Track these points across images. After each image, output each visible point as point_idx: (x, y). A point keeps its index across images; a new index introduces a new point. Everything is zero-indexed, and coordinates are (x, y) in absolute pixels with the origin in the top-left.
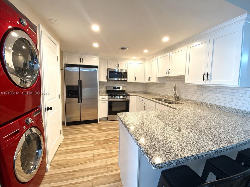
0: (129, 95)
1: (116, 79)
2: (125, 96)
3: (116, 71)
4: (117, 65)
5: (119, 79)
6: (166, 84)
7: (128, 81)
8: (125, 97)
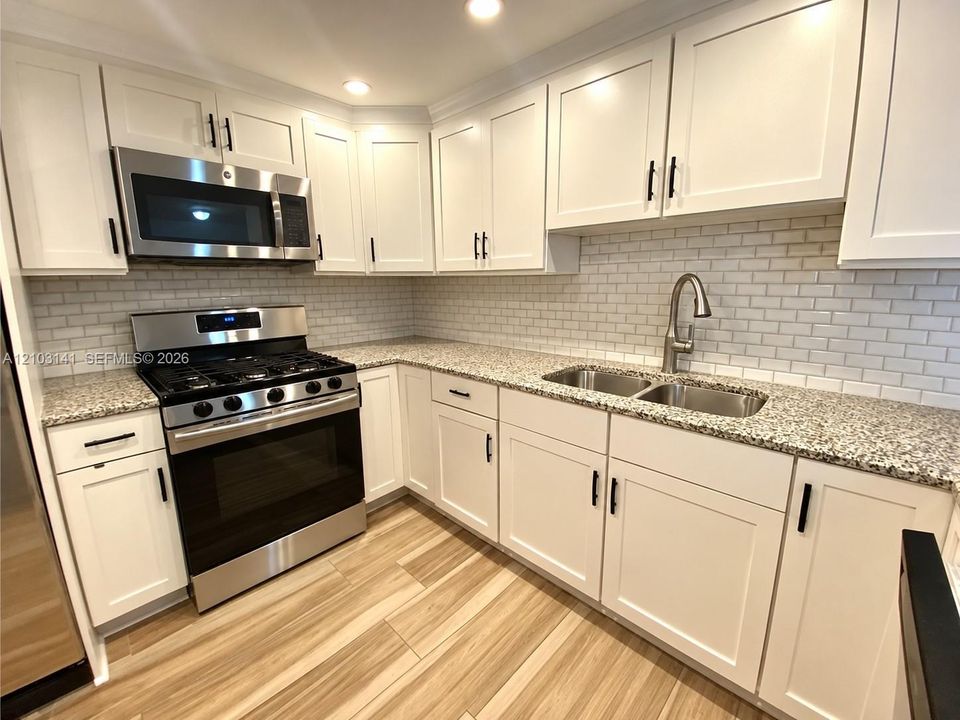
0: (352, 369)
1: (201, 250)
2: (323, 381)
3: (197, 176)
4: (217, 132)
5: (232, 251)
6: (582, 279)
7: (321, 267)
8: (325, 389)
